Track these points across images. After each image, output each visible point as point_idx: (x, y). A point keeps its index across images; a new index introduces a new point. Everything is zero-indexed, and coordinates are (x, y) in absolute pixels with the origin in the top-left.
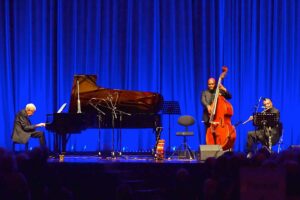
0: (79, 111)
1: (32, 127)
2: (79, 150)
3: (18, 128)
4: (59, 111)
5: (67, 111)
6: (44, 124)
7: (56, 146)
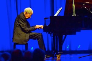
0: (74, 14)
1: (30, 29)
2: (73, 49)
3: (19, 30)
4: (56, 15)
5: (63, 15)
6: (42, 26)
7: (53, 48)
